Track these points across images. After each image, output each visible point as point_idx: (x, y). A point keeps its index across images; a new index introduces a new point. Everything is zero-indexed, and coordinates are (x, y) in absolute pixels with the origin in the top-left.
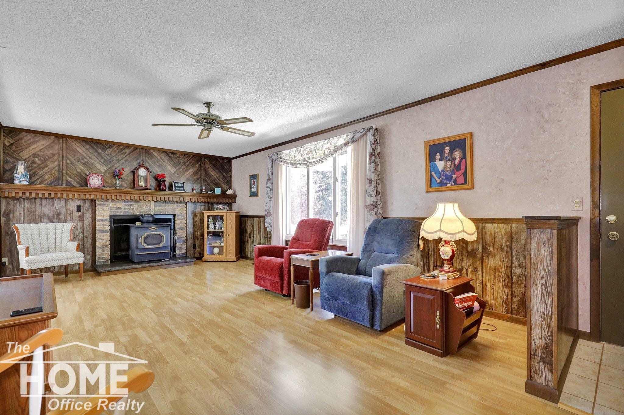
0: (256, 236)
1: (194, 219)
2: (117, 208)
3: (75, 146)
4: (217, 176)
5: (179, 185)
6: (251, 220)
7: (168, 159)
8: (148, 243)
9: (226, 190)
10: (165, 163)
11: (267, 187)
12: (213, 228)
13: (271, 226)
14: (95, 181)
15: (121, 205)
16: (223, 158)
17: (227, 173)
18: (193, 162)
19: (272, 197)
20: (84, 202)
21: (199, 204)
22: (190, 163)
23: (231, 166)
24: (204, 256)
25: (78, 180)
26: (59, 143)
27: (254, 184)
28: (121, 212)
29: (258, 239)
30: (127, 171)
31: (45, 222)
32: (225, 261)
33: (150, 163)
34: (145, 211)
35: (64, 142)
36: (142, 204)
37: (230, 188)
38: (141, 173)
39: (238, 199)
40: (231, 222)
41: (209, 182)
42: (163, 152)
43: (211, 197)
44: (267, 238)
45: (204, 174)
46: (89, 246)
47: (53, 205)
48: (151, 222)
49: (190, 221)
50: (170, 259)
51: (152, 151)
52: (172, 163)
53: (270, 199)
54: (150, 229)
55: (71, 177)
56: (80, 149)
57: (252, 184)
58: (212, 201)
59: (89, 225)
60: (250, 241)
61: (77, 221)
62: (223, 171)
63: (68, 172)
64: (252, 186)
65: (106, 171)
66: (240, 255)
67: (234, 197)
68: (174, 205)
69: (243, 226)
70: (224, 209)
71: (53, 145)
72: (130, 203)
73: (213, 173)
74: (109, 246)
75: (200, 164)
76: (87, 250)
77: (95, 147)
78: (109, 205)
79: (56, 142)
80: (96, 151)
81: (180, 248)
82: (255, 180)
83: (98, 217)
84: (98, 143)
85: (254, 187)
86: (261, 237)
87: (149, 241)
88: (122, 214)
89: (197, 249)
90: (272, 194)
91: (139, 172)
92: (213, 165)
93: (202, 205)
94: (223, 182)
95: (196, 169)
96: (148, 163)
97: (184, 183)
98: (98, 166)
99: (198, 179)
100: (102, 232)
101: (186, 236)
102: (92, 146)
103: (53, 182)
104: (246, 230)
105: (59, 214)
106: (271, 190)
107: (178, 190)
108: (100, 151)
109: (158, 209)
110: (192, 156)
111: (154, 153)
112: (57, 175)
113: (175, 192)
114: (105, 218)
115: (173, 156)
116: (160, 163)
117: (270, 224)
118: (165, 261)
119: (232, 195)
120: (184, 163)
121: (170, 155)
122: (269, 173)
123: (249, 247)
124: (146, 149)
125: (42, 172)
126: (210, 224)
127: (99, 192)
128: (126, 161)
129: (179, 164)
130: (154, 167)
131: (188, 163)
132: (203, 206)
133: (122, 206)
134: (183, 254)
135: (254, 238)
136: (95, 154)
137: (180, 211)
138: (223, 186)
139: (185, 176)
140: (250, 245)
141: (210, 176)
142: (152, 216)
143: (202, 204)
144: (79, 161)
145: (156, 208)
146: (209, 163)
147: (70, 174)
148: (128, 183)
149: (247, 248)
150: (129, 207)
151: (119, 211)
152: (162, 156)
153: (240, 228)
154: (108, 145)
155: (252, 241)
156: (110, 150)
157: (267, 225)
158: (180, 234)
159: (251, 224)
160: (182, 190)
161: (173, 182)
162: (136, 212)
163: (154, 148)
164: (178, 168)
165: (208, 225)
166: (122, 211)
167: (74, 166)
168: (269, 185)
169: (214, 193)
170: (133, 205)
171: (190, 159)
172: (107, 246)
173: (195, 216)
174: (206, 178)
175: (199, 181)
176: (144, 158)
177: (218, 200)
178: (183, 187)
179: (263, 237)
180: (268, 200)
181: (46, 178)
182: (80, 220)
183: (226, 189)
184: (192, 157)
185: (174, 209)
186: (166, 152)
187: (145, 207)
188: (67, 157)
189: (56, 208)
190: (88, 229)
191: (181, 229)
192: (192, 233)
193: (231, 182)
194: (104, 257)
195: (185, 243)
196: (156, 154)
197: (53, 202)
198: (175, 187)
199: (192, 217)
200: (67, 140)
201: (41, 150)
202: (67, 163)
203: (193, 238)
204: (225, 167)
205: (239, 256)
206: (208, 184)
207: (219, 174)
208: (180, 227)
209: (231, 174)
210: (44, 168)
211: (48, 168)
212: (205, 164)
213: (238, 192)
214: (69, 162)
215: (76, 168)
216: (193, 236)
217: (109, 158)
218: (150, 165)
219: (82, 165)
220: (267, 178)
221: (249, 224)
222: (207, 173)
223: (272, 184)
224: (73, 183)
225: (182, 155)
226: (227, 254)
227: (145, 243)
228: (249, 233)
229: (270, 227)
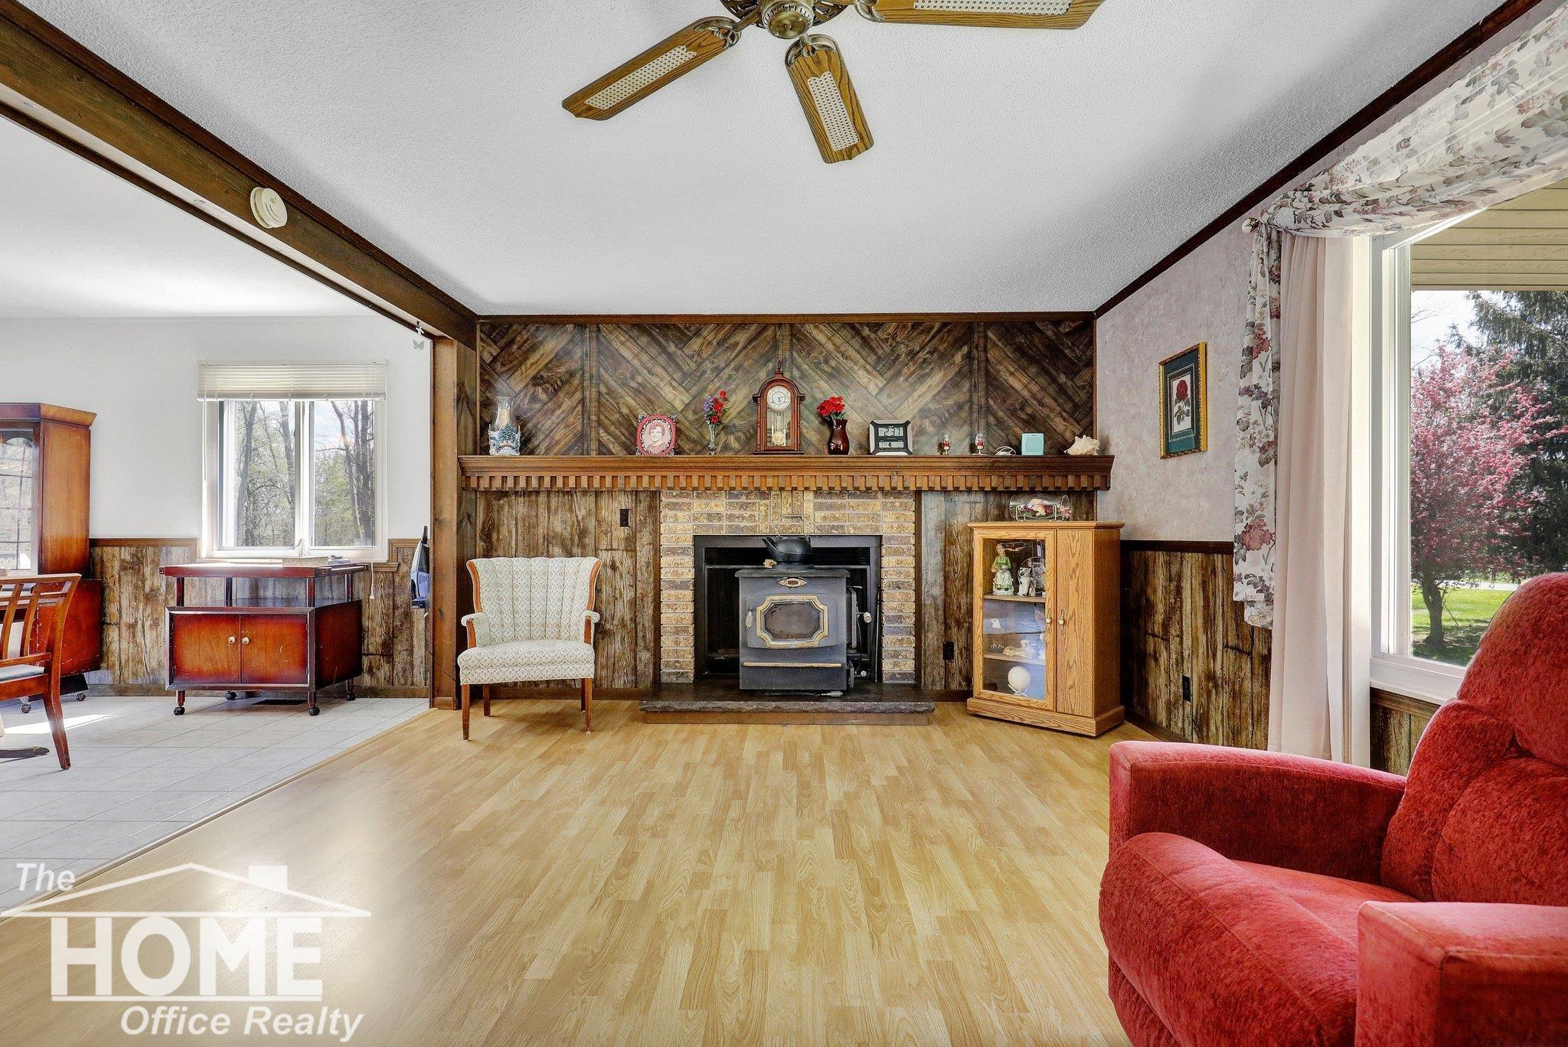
0: (1195, 639)
1: (945, 553)
2: (710, 516)
3: (616, 344)
4: (1035, 388)
5: (889, 434)
6: (1168, 564)
7: (857, 346)
8: (777, 629)
9: (1071, 440)
10: (850, 364)
11: (1247, 391)
12: (1007, 589)
13: (1269, 600)
14: (656, 438)
15: (720, 505)
16: (1057, 319)
17: (1073, 371)
18: (941, 348)
19: (1274, 444)
20: (636, 499)
21: (965, 497)
22: (931, 353)
23: (1091, 343)
24: (975, 694)
25: (623, 438)
26: (583, 341)
27: (1182, 396)
28: (721, 527)
29: (1201, 652)
30: (738, 401)
31: (556, 553)
32: (1052, 725)
33: (805, 367)
34: (787, 523)
35: (594, 335)
36: (779, 500)
37: (1088, 429)
38: (776, 401)
39: (1117, 472)
40: (1074, 571)
41: (1001, 414)
42: (844, 325)
43: (1004, 468)
44: (1250, 654)
45: (982, 386)
46: (646, 624)
47: (571, 510)
48: (797, 559)
49: (932, 561)
50: (847, 694)
51: (809, 328)
52: (872, 358)
53: (1263, 449)
54: (782, 583)
55: (607, 431)
56: (627, 348)
57: (1174, 397)
58: (1009, 482)
59: (648, 564)
60: (1164, 655)
61: (620, 553)
62: (1057, 370)
63: (602, 417)
64: (1175, 409)
65: (687, 406)
66: (1122, 707)
67: (1100, 466)
68: (877, 504)
69: (1136, 586)
70: (1049, 512)
71: (570, 347)
72: (743, 499)
73: (1018, 381)
74: (691, 629)
75: (970, 352)
76: (644, 637)
77: (661, 339)
78: (689, 506)
79: (578, 338)
80: (664, 350)
81: (896, 655)
82: (1187, 378)
83: (665, 543)
84: (667, 326)
85: (1186, 408)
86: (1220, 647)
87: (780, 622)
88: (723, 533)
89: (957, 662)
90: (1276, 422)
91: (769, 401)
92: (1019, 350)
93: (976, 503)
94: (1058, 409)
95: (953, 371)
96: (799, 368)
97: (908, 423)
98: (668, 393)
99: (960, 407)
100: (674, 586)
101: (918, 613)
102: (653, 338)
103: (571, 448)
104: (1150, 607)
105: (583, 533)
106: (1268, 401)
107: (885, 450)
108: (672, 348)
109: (825, 518)
110: (937, 326)
111: (815, 333)
112: (579, 428)
113: (879, 457)
114: (681, 544)
115: (873, 336)
116: (833, 363)
117: (1264, 589)
118: (830, 697)
119: (1091, 457)
120: (912, 355)
121: (866, 332)
122: (1258, 313)
123: (1162, 680)
124: (792, 325)
125: (549, 422)
126: (998, 574)
127: (660, 468)
128: (736, 369)
129: (894, 361)
130: (815, 381)
131: (922, 355)
132: (978, 505)
133: (724, 509)
134: (904, 675)
135: (1181, 643)
136: (662, 359)
137: (896, 525)
138: (1059, 424)
139: (914, 402)
140: (1168, 672)
141: (1006, 392)
142: (803, 541)
143: (973, 497)
144: (624, 384)
145: (817, 514)
146: (1000, 344)
147: (606, 422)
148: (743, 437)
149: (1152, 685)
150: (742, 512)
151: (716, 523)
152: (838, 340)
153: (1124, 597)
154: (693, 328)
155: (1174, 656)
156: (696, 344)
157: (1242, 591)
158: (895, 604)
159: (1171, 580)
160: (898, 449)
161: (873, 423)
162: (762, 527)
163: (816, 315)
164: (890, 373)
165: (989, 577)
166: (725, 523)
167: (614, 398)
168: (1261, 376)
169: (1018, 449)
170: (754, 504)
171: (933, 337)
172: (685, 630)
173: (949, 540)
174: (991, 402)
175: (964, 414)
176: (787, 354)
177: (1034, 481)
178: (904, 439)
179: (1226, 646)
180: (1251, 459)
181: (557, 437)
182: (627, 550)
183: (1068, 435)
184: (938, 332)
185: (875, 517)
186: (852, 326)
187: (786, 510)
188: (599, 377)
189: (577, 517)
190: (646, 575)
191: (899, 588)
192: (940, 602)
193: (1091, 408)
194: (678, 662)
195: (913, 638)
196: (821, 338)
197: (572, 501)
198: (878, 439)
199: (938, 546)
200: (599, 330)
201: (547, 364)
202: (599, 394)
203: (941, 619)
204: (1067, 351)
205: (1120, 712)
206: (999, 422)
207: (1043, 381)
208: (895, 578)
209: (1093, 377)
210: (553, 412)
211: (561, 410)
212: (985, 351)
213: (1117, 444)
214: (603, 389)
215: (618, 404)
216: (941, 612)
217: (693, 366)
218: (803, 376)
219: (630, 393)
220: (1247, 341)
221: (1160, 579)
222: (992, 382)
223: (1276, 367)
224: (611, 446)
225: (904, 326)
226: (1060, 698)
227: (767, 629)
228: (1159, 618)
229: (1261, 606)
